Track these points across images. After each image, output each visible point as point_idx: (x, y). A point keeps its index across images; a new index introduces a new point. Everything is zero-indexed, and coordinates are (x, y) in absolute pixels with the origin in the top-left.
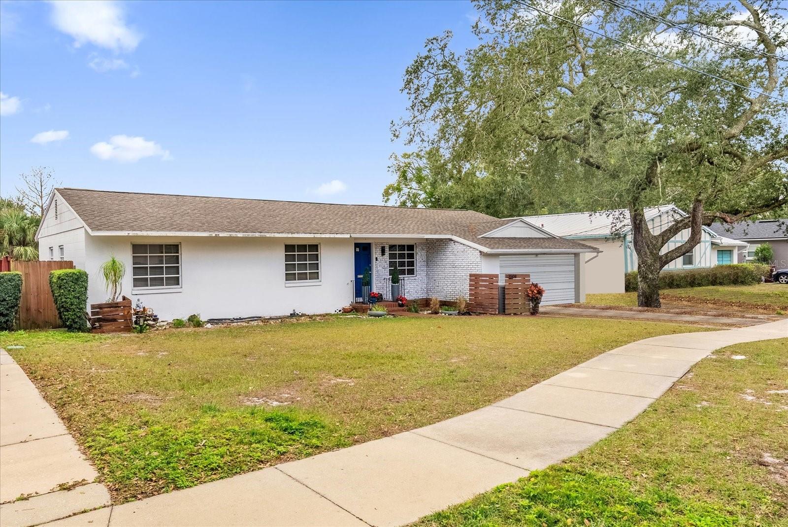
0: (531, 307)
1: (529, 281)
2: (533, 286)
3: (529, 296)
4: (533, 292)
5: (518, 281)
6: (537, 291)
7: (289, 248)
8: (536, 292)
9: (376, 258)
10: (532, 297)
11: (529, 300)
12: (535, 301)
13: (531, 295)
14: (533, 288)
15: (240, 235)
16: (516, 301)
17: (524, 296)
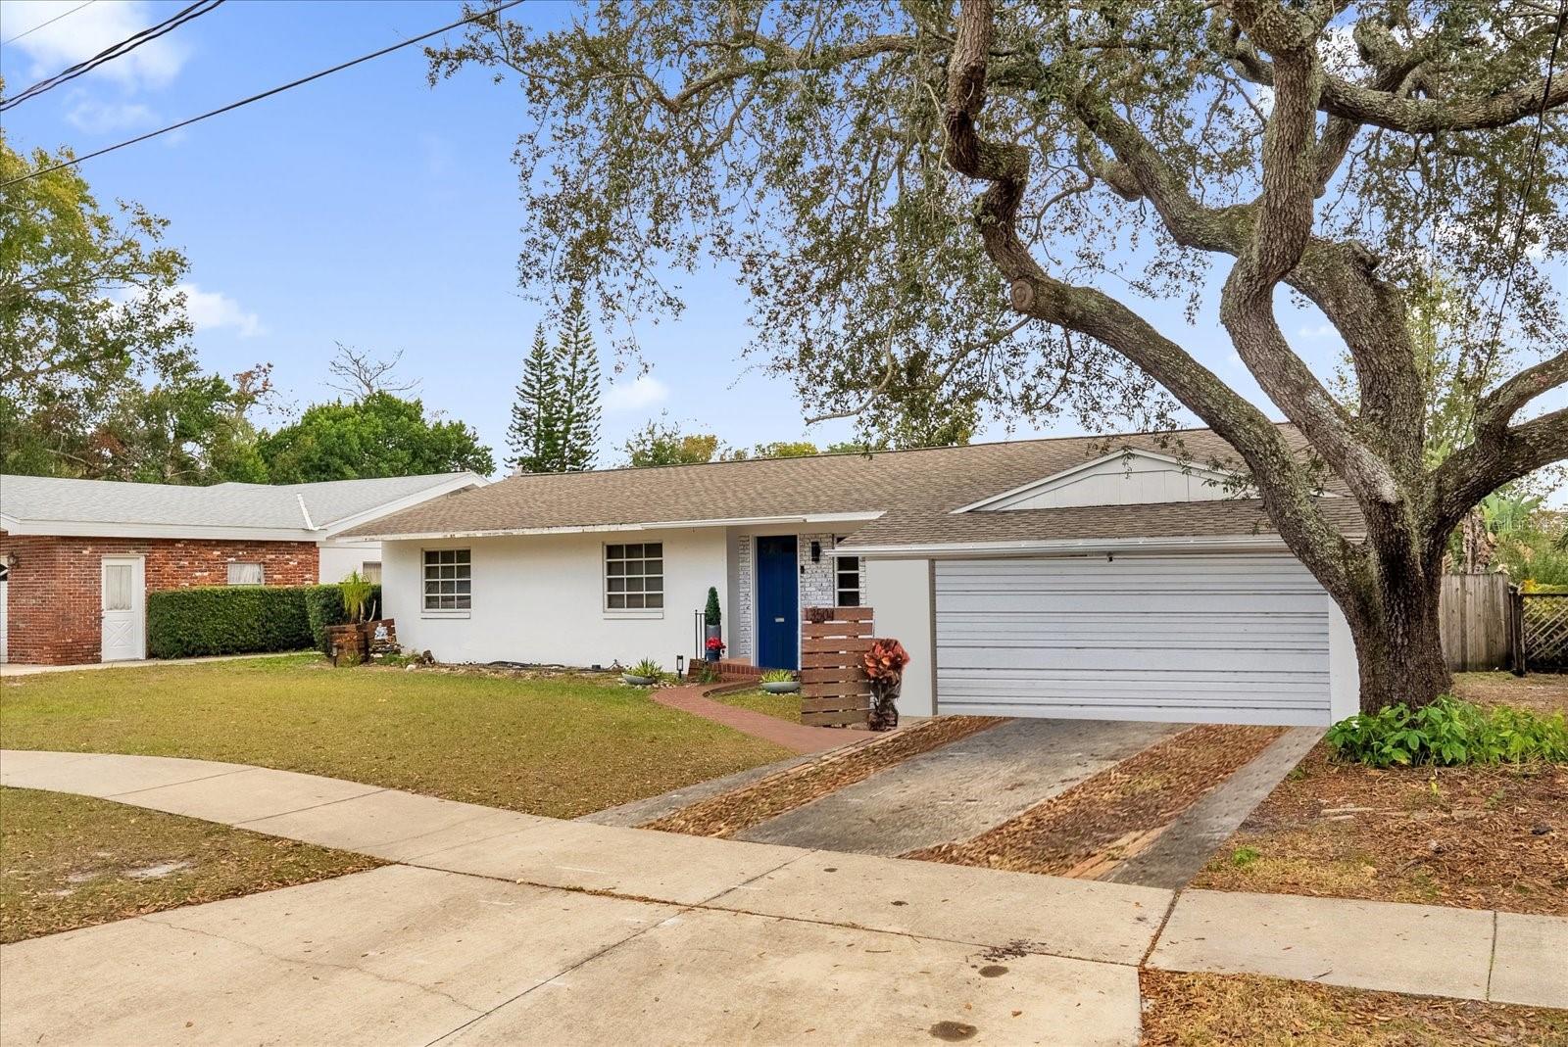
0: (872, 706)
1: (869, 629)
2: (879, 647)
3: (867, 676)
4: (878, 662)
5: (839, 630)
6: (892, 660)
7: (612, 551)
8: (887, 663)
9: (802, 567)
10: (875, 679)
11: (868, 688)
12: (884, 691)
13: (872, 674)
14: (880, 652)
15: (479, 534)
16: (831, 690)
17: (853, 677)
